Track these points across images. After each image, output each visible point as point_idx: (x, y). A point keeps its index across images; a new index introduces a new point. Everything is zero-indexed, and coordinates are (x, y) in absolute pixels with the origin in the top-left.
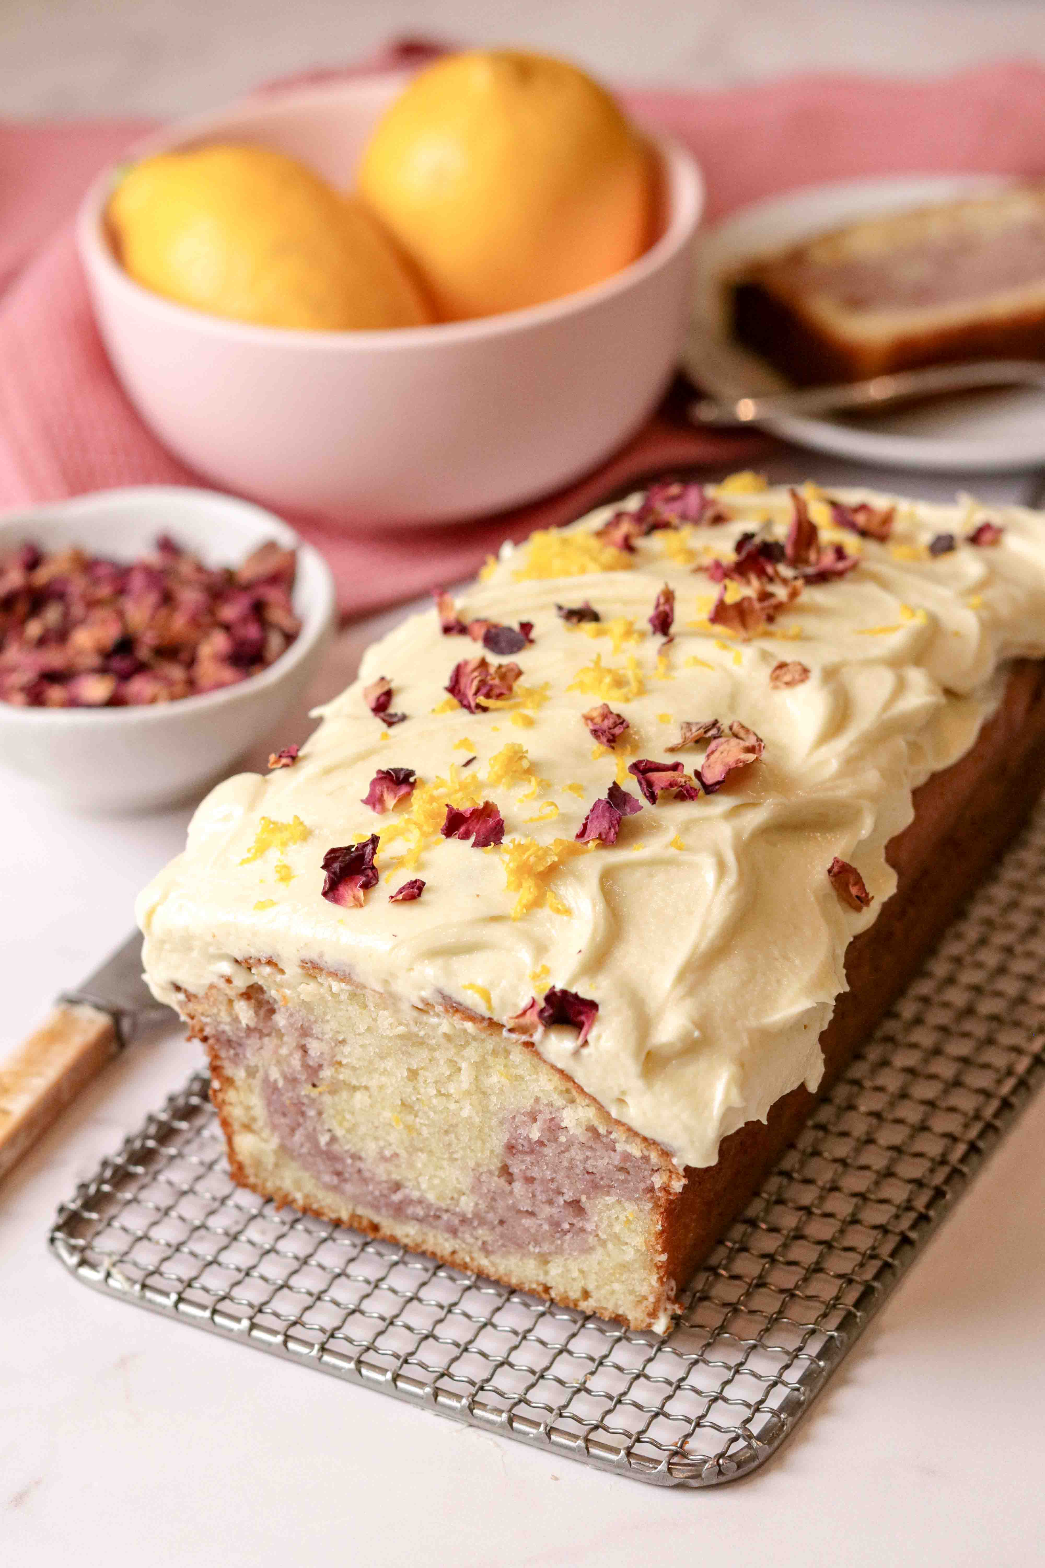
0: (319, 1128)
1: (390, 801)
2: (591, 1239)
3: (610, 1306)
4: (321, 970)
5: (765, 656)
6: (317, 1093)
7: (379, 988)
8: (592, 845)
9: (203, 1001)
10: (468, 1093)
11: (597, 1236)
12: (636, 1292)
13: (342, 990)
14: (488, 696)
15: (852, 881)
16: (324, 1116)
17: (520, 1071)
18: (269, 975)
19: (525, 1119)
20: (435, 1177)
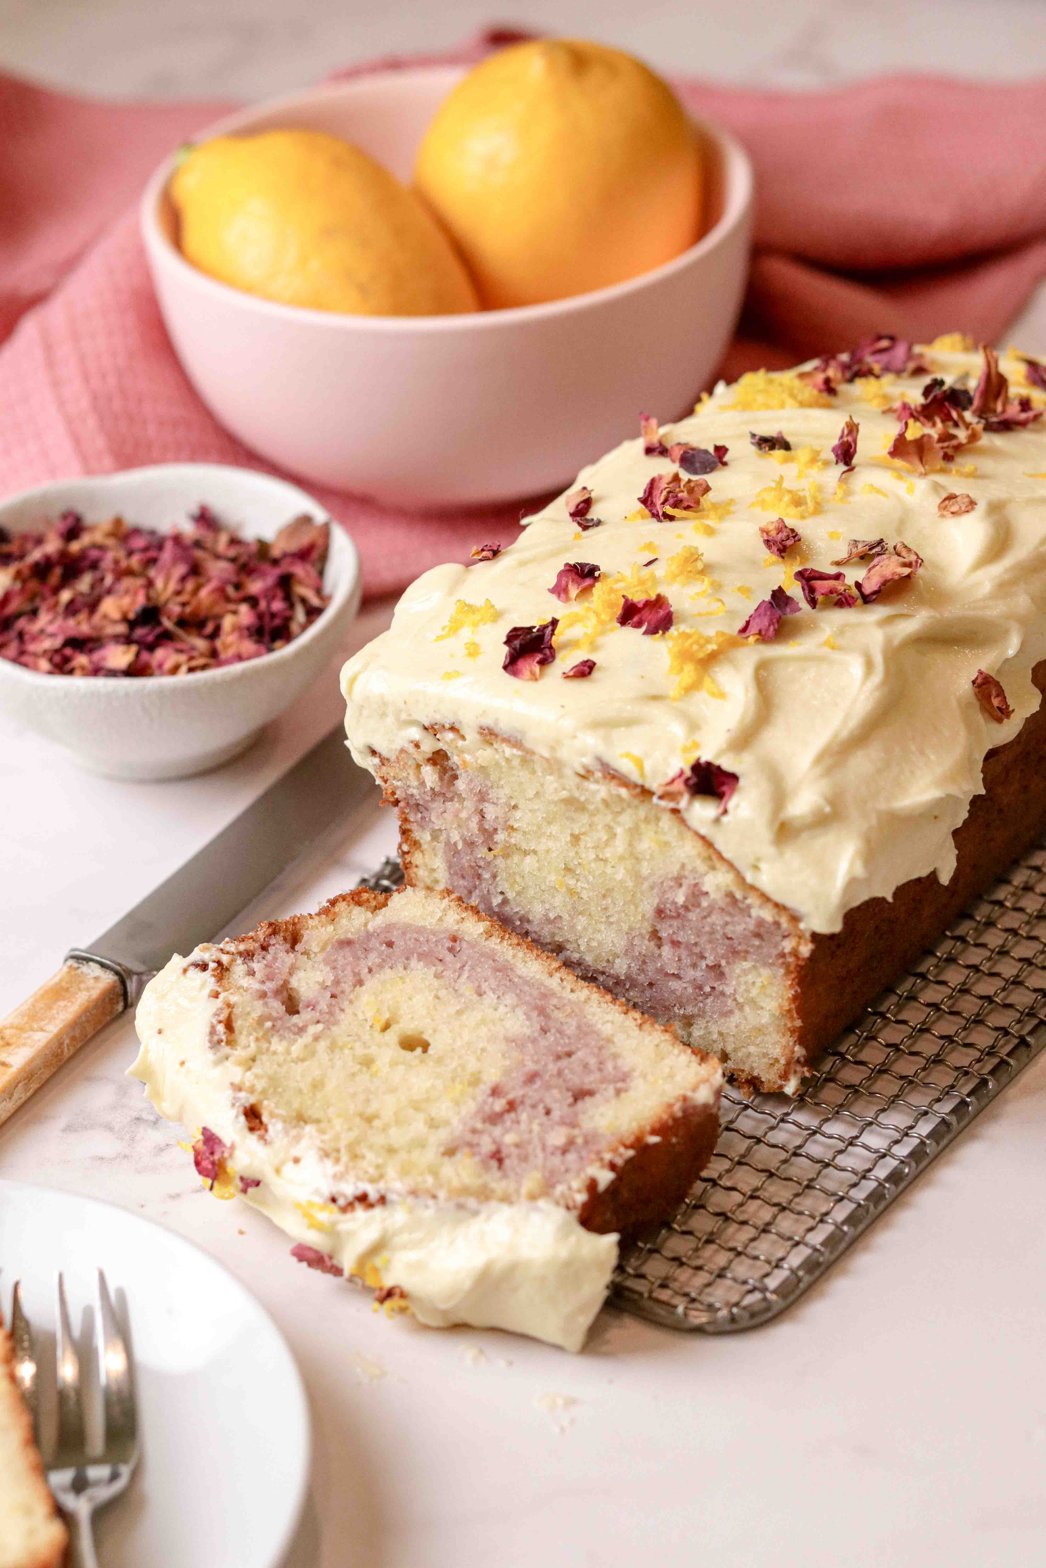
0: (493, 890)
1: (574, 591)
2: (730, 1003)
3: (747, 1068)
4: (496, 736)
5: (936, 487)
6: (492, 856)
7: (546, 754)
8: (752, 639)
9: (394, 764)
10: (622, 858)
11: (735, 1000)
12: (768, 1055)
13: (514, 755)
14: (675, 506)
15: (994, 693)
16: (498, 879)
17: (668, 838)
18: (452, 741)
19: (672, 884)
20: (594, 939)
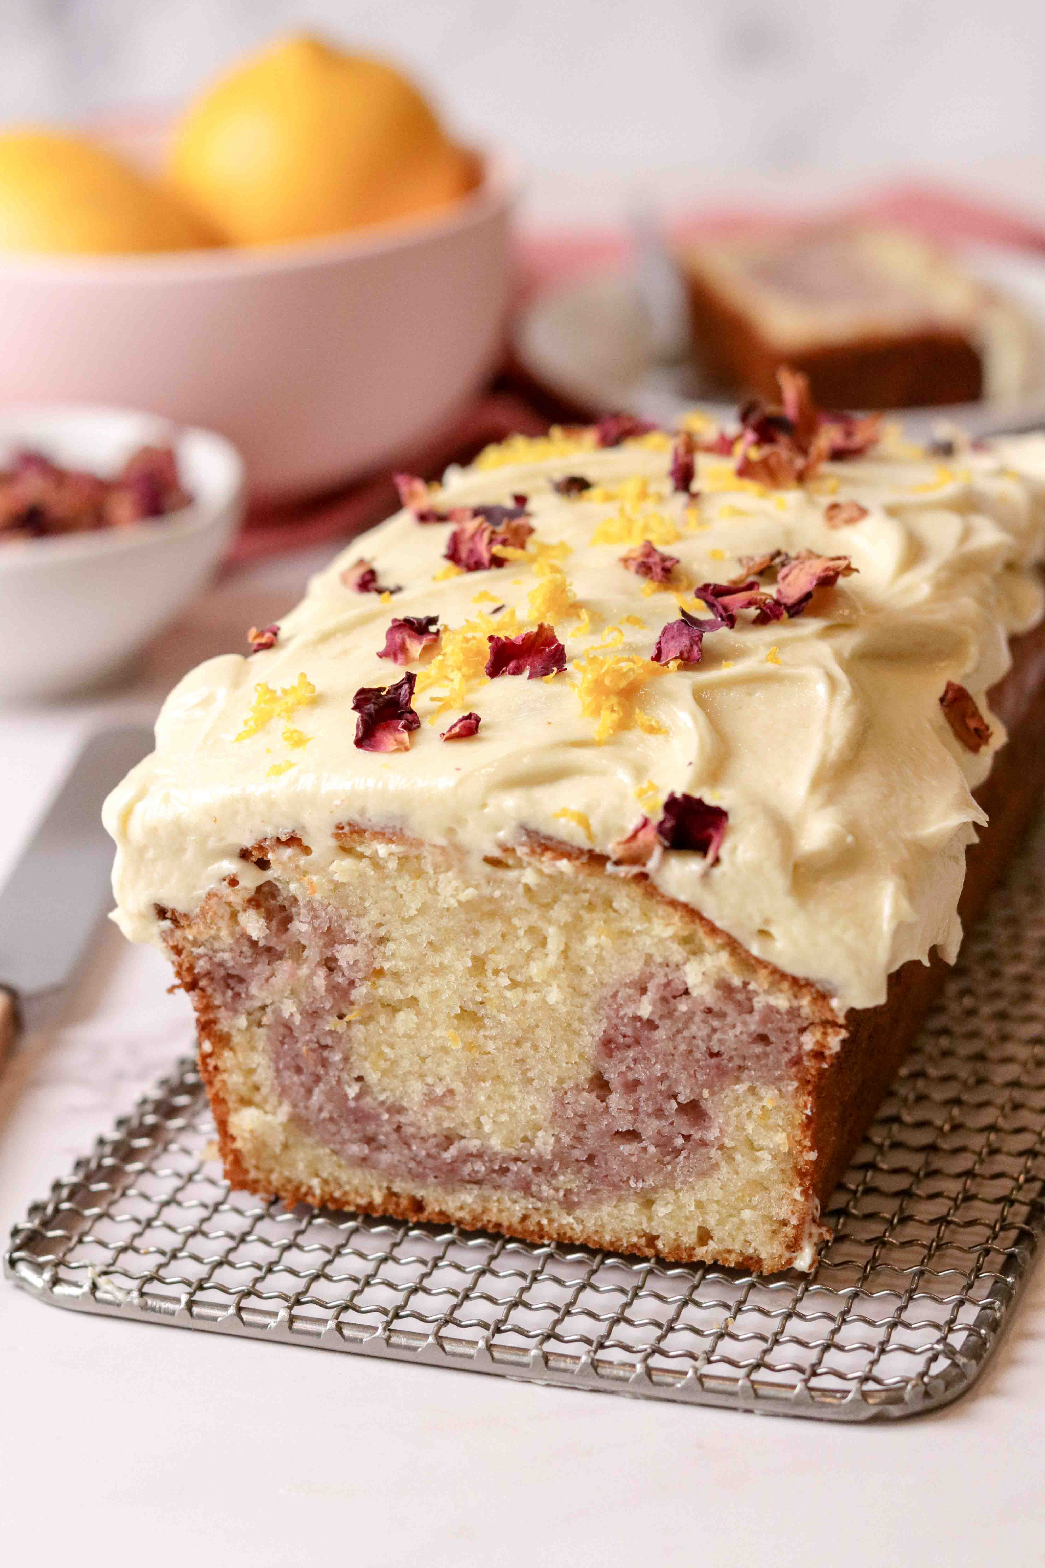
0: (345, 1077)
1: (413, 649)
2: (714, 1153)
3: (737, 1247)
4: (362, 832)
6: (345, 1026)
7: (441, 841)
8: (673, 665)
9: (198, 920)
10: (553, 973)
11: (722, 1147)
12: (773, 1217)
13: (391, 855)
14: (504, 546)
15: (968, 711)
16: (352, 1059)
17: (626, 924)
18: (290, 858)
19: (630, 991)
20: (503, 1111)
